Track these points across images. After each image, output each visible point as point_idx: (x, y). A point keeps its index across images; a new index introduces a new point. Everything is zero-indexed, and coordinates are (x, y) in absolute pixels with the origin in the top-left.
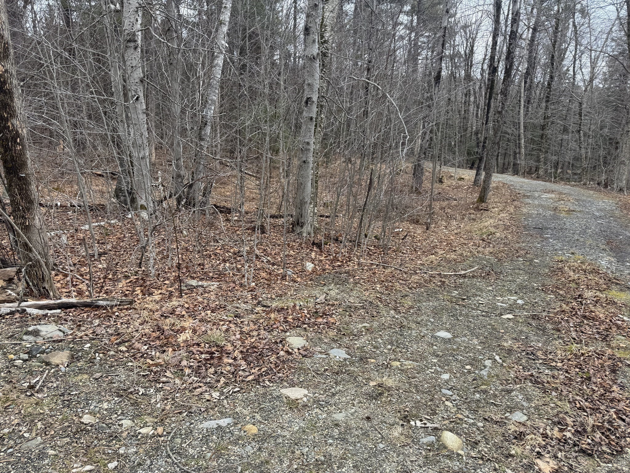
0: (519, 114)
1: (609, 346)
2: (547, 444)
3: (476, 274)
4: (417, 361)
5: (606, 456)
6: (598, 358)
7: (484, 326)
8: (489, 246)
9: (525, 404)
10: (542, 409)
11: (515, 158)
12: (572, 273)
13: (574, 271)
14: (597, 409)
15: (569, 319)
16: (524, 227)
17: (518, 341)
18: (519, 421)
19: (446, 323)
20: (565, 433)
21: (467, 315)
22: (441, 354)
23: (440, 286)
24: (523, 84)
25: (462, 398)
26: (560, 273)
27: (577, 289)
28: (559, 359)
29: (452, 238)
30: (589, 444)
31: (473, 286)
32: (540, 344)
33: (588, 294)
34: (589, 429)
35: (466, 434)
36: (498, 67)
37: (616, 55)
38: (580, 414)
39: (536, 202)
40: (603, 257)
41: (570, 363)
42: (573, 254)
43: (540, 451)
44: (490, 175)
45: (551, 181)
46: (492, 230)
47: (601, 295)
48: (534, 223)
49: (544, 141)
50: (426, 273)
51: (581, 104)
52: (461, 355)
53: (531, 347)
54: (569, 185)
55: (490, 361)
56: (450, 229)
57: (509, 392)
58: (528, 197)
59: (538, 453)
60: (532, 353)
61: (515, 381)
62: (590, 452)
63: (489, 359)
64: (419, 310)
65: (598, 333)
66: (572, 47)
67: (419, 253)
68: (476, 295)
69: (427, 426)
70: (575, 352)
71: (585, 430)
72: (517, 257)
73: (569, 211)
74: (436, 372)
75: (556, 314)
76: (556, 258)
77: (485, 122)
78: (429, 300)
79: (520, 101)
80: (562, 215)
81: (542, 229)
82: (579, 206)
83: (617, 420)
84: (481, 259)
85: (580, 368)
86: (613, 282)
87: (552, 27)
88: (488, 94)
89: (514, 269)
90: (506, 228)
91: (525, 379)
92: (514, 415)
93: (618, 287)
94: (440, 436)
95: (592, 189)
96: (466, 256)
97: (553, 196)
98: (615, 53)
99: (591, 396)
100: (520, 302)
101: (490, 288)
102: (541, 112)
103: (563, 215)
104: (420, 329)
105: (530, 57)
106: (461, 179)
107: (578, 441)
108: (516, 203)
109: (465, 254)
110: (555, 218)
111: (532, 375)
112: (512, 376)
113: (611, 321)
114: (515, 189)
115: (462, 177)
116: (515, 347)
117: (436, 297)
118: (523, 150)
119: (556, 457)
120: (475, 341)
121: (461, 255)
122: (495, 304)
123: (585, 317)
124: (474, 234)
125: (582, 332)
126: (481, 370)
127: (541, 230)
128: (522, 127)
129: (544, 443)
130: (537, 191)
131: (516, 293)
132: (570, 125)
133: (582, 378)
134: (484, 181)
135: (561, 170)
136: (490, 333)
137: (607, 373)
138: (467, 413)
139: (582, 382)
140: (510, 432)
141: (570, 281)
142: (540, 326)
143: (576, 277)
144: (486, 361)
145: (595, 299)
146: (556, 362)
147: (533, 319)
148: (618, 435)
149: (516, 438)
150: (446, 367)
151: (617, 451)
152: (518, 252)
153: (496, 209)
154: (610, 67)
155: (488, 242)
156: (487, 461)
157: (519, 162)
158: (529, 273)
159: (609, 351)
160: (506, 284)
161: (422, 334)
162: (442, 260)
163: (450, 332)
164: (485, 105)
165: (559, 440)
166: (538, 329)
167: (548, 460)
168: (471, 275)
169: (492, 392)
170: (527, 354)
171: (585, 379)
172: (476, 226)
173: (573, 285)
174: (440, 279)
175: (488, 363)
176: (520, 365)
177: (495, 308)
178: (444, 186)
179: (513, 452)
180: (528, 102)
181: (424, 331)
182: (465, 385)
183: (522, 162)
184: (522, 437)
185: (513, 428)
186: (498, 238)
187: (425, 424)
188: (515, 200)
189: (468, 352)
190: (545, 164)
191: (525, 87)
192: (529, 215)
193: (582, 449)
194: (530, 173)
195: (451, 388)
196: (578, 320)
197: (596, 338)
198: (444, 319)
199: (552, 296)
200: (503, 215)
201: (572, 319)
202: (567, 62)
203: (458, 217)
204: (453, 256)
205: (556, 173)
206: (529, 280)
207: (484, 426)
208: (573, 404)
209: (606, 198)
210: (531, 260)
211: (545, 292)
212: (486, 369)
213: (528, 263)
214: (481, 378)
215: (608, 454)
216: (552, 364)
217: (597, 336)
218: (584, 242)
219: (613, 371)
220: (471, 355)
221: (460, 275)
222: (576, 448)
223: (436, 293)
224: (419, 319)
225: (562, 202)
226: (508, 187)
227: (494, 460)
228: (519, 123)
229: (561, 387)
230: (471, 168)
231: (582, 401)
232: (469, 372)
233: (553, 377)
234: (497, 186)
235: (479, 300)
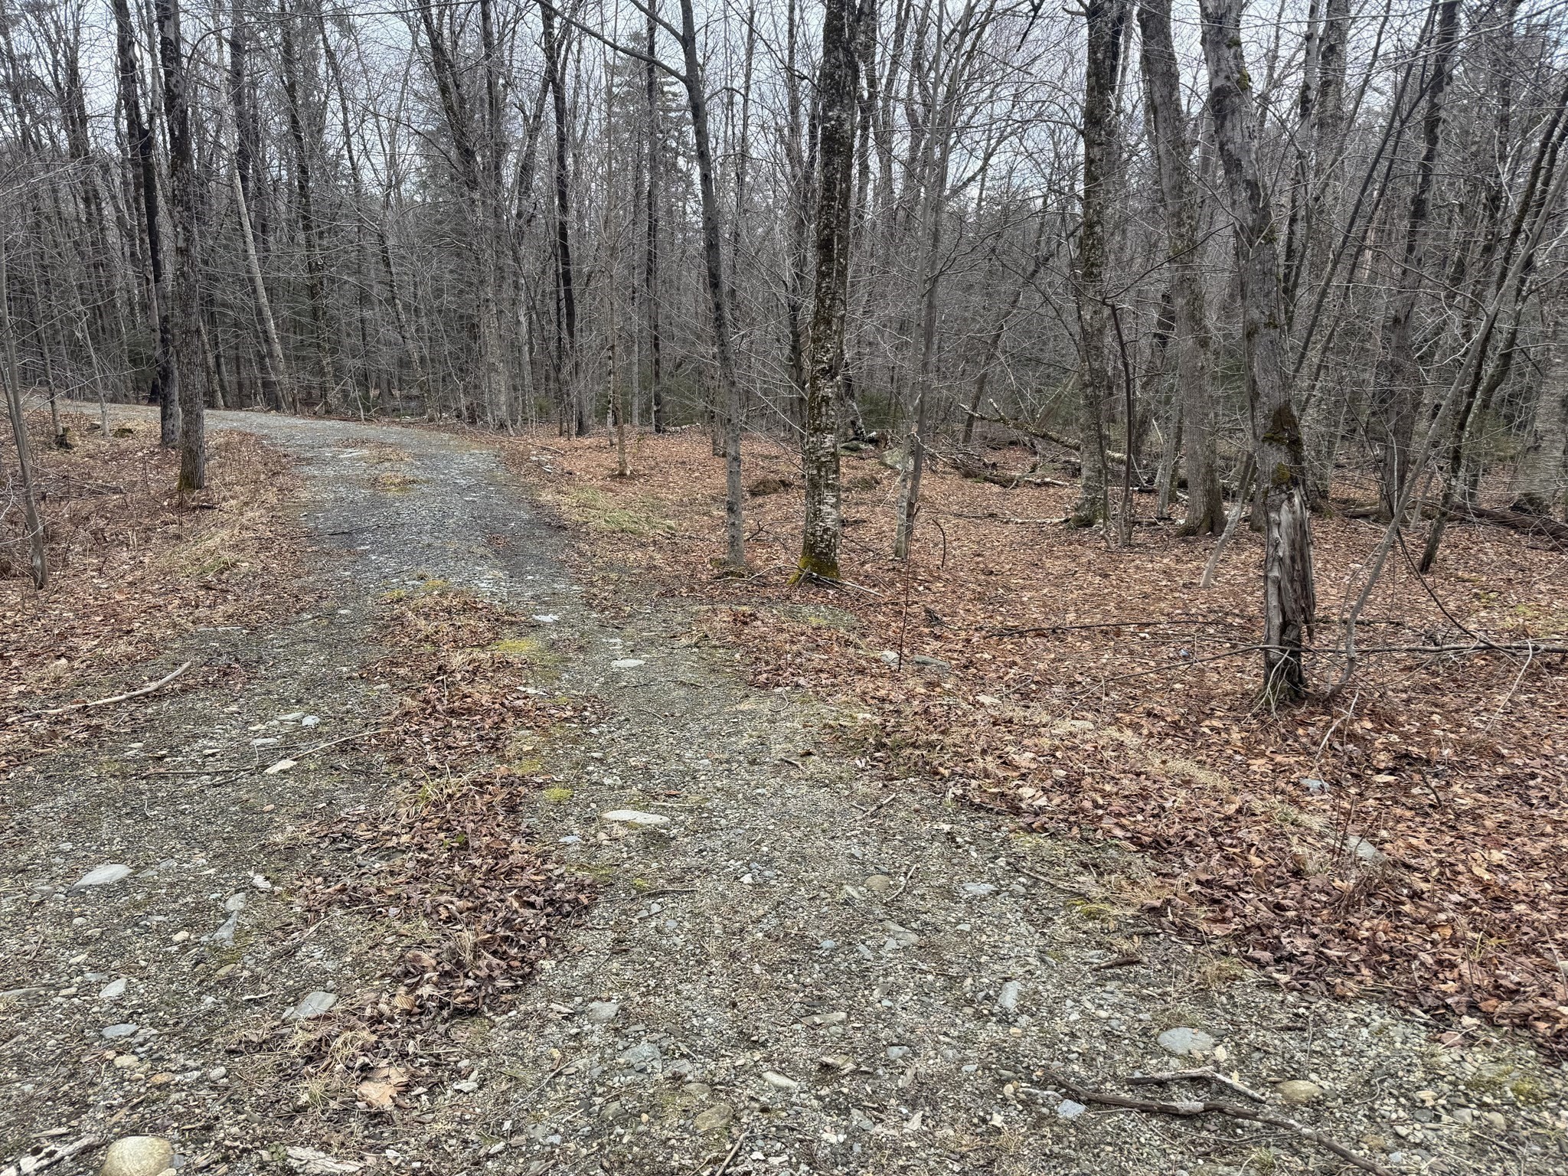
0: (246, 258)
1: (502, 759)
2: (381, 1037)
3: (191, 682)
4: (19, 985)
5: (503, 998)
6: (481, 794)
7: (222, 812)
8: (225, 600)
9: (330, 966)
10: (369, 960)
11: (263, 368)
12: (422, 623)
13: (427, 616)
14: (482, 905)
15: (422, 726)
16: (309, 536)
17: (312, 818)
18: (314, 1015)
19: (110, 841)
20: (419, 992)
21: (172, 799)
22: (97, 932)
23: (87, 743)
24: (238, 181)
25: (166, 1025)
26: (399, 628)
27: (435, 654)
28: (403, 827)
29: (119, 597)
30: (470, 989)
31: (185, 715)
32: (362, 807)
33: (457, 660)
34: (468, 957)
35: (178, 1117)
36: (152, 129)
37: (431, 133)
38: (448, 932)
39: (330, 472)
40: (482, 573)
41: (427, 825)
42: (422, 578)
43: (367, 1060)
44: (198, 415)
45: (359, 420)
46: (228, 556)
47: (483, 656)
48: (329, 523)
49: (322, 323)
50: (38, 717)
51: (382, 238)
52: (159, 912)
53: (340, 821)
54: (398, 424)
55: (241, 895)
56: (113, 573)
57: (290, 953)
58: (309, 462)
59: (364, 1068)
60: (344, 835)
61: (306, 920)
62: (472, 1006)
63: (237, 892)
64: (23, 831)
65: (481, 738)
66: (334, 103)
67: (15, 663)
68: (196, 737)
69: (57, 1156)
70: (434, 797)
71: (460, 965)
72: (297, 613)
73: (405, 483)
74: (87, 988)
75: (394, 723)
76: (388, 595)
77: (151, 277)
78: (55, 794)
79: (241, 225)
80: (389, 494)
81: (350, 533)
82: (425, 470)
83: (521, 910)
84: (204, 638)
85: (448, 830)
86: (503, 623)
87: (276, 45)
88: (142, 200)
89: (293, 644)
90: (265, 545)
91: (329, 905)
92: (303, 1005)
93: (515, 629)
94: (102, 1164)
95: (446, 428)
96: (163, 639)
97: (366, 452)
98: (430, 127)
99: (469, 881)
100: (310, 721)
101: (234, 708)
102: (300, 253)
103: (392, 493)
104: (27, 885)
105: (240, 115)
106: (124, 432)
107: (446, 995)
108: (280, 480)
109: (158, 636)
110: (376, 503)
111: (343, 890)
112: (299, 909)
113: (502, 704)
114: (274, 445)
115: (128, 426)
116: (302, 836)
117: (74, 778)
118: (278, 348)
119: (404, 1055)
120: (200, 859)
121: (149, 639)
122: (247, 744)
123: (452, 712)
124: (181, 576)
125: (450, 748)
126: (217, 928)
127: (348, 536)
128: (262, 291)
129: (374, 1038)
130: (329, 446)
131: (299, 702)
132: (371, 286)
133: (450, 850)
134: (186, 434)
135: (377, 392)
136: (238, 825)
137: (501, 818)
138: (181, 1059)
139: (451, 860)
140: (294, 1053)
141: (420, 641)
142: (358, 764)
143: (430, 630)
144: (231, 901)
145: (470, 668)
146: (397, 835)
147: (343, 751)
148: (523, 942)
149: (309, 1060)
150: (116, 964)
151: (523, 977)
152: (298, 600)
153: (233, 502)
154: (427, 158)
155: (222, 591)
156: (239, 1158)
157: (273, 378)
158: (330, 646)
159: (503, 769)
160: (272, 687)
161: (35, 899)
162: (89, 667)
163: (122, 861)
164: (142, 231)
165: (409, 1013)
166: (355, 772)
167: (385, 1072)
168: (177, 686)
169: (246, 973)
170: (334, 841)
171: (458, 849)
172: (184, 553)
173: (428, 647)
174: (86, 722)
175: (235, 903)
176: (318, 876)
177: (247, 757)
178: (77, 456)
179: (305, 1098)
180: (262, 228)
181: (42, 886)
182: (174, 987)
183: (282, 377)
184: (324, 1049)
185: (300, 1038)
186: (246, 575)
187: (51, 1154)
188: (278, 473)
189: (178, 896)
190: (338, 379)
191: (245, 188)
192: (318, 505)
193: (456, 1009)
194: (308, 402)
195: (131, 1015)
196: (439, 724)
197: (477, 752)
198: (105, 832)
199: (383, 686)
200: (251, 514)
201: (427, 724)
202: (333, 135)
203: (134, 539)
204: (123, 647)
205: (367, 398)
206: (330, 663)
207: (229, 1071)
208: (435, 916)
209: (475, 445)
210: (332, 614)
211: (368, 681)
212: (230, 922)
213: (325, 622)
214: (217, 950)
215: (508, 991)
216: (389, 844)
217: (478, 746)
218: (443, 549)
219: (512, 809)
220: (189, 899)
221: (146, 695)
222: (445, 1013)
223: (74, 765)
224: (24, 858)
225: (387, 464)
226: (257, 442)
227: (257, 1144)
228: (252, 280)
229: (404, 890)
230: (152, 401)
231: (452, 903)
232: (184, 947)
233: (392, 873)
234: (228, 444)
235: (205, 747)
